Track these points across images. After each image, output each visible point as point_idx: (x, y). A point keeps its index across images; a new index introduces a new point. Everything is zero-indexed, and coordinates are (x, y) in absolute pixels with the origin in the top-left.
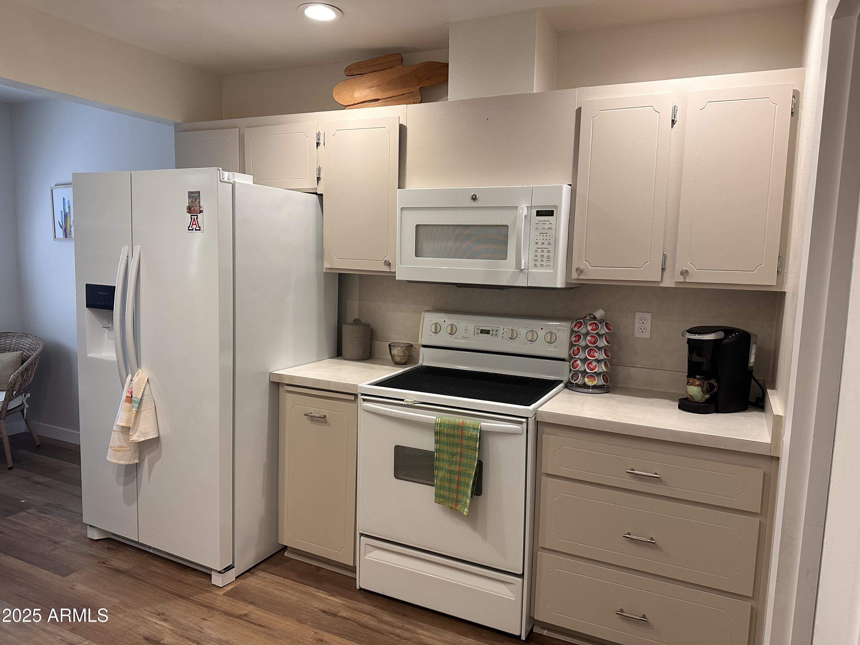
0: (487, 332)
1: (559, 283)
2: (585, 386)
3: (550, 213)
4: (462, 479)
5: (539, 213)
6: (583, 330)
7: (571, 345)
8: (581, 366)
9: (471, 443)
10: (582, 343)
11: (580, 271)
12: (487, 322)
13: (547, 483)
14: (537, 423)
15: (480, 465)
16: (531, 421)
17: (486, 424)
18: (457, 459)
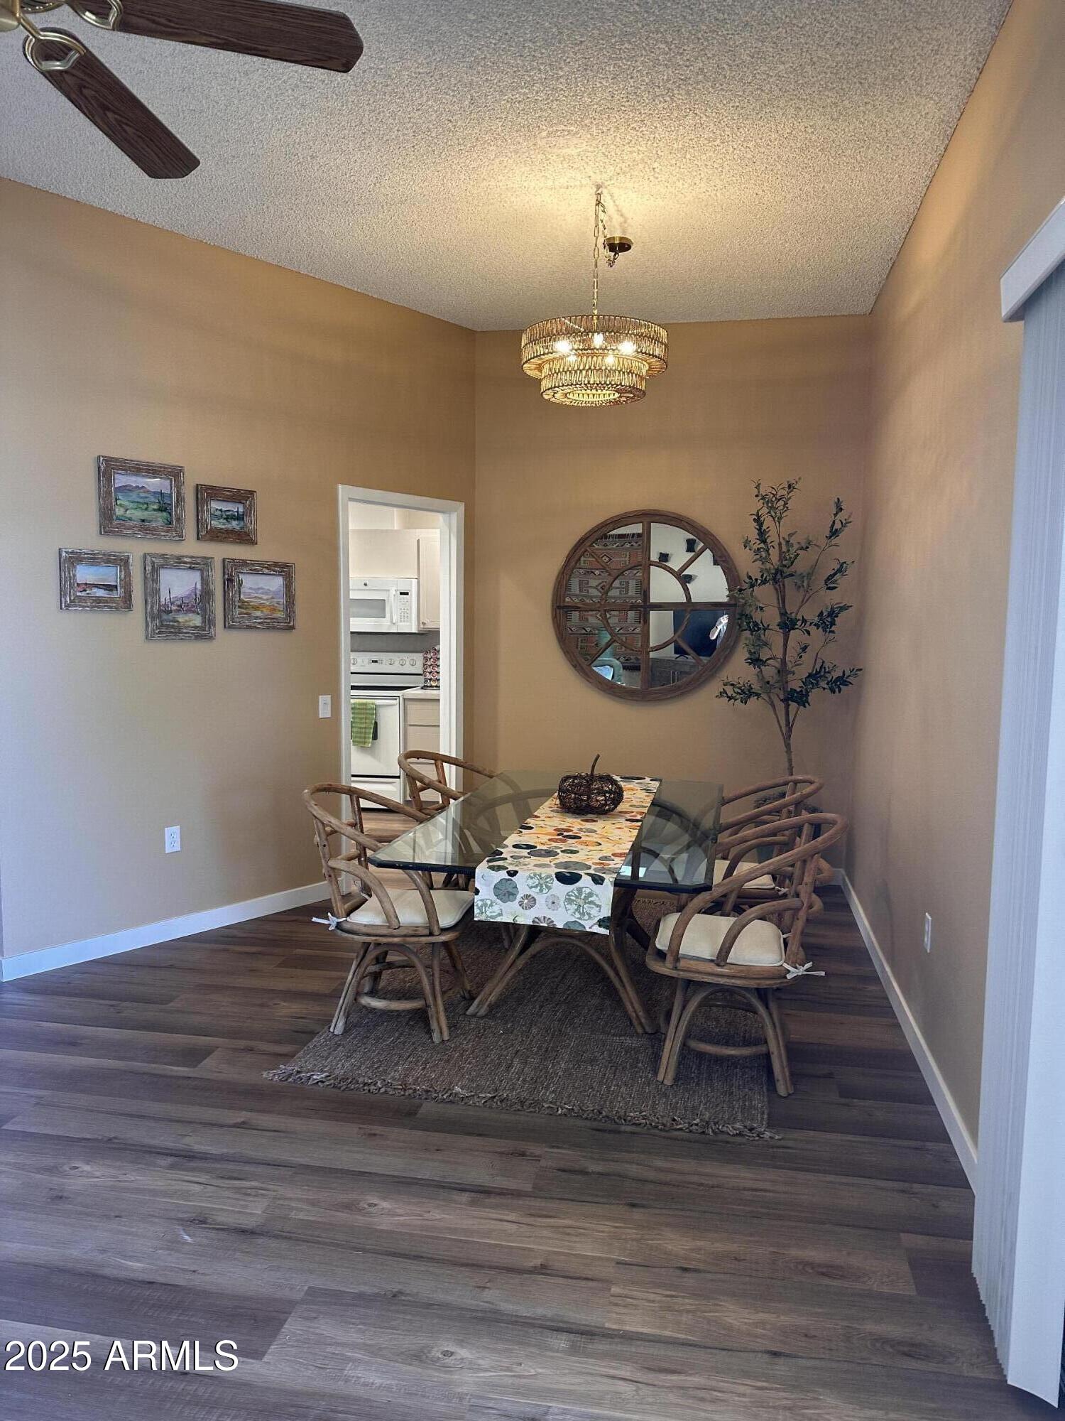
0: (376, 662)
1: (414, 630)
2: (431, 686)
3: (407, 594)
4: (367, 731)
5: (401, 594)
6: (429, 656)
7: (424, 665)
8: (429, 676)
9: (371, 712)
10: (429, 663)
11: (424, 624)
12: (375, 656)
13: (410, 729)
14: (404, 699)
15: (376, 723)
16: (401, 698)
17: (378, 702)
18: (364, 721)
